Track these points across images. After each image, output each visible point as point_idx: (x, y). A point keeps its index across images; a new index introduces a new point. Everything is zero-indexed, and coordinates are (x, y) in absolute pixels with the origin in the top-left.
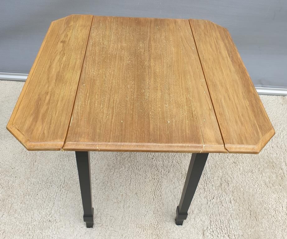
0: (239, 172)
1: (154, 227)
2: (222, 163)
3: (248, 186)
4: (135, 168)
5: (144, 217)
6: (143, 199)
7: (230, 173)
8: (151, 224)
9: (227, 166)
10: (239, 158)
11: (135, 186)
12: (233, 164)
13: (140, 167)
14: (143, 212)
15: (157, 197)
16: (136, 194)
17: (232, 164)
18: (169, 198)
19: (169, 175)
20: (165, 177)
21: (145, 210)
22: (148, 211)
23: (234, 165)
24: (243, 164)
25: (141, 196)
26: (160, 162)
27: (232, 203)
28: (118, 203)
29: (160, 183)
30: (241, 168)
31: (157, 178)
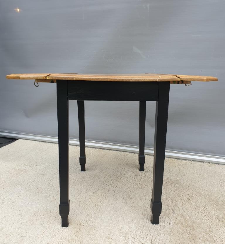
3: (196, 217)
4: (89, 186)
7: (180, 205)
11: (82, 197)
13: (93, 187)
15: (96, 206)
18: (107, 208)
20: (112, 196)
23: (187, 201)
24: (197, 201)
26: (114, 188)
27: (171, 224)
29: (105, 198)
30: (194, 204)
31: (104, 195)
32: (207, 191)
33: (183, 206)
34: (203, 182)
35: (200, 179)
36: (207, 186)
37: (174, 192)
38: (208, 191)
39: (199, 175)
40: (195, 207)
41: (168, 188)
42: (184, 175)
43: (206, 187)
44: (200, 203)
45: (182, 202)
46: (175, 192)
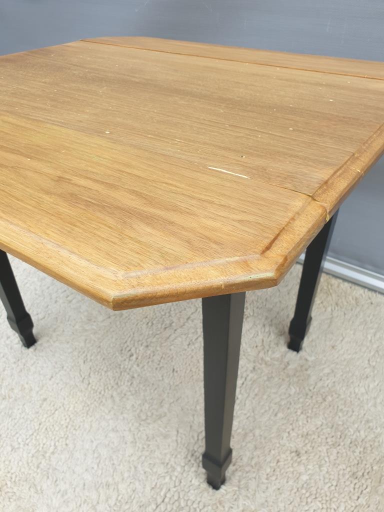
0: (291, 483)
1: (6, 484)
2: (265, 438)
5: (12, 450)
6: (45, 416)
8: (9, 472)
9: (273, 452)
10: (320, 449)
12: (291, 452)
14: (20, 440)
16: (45, 400)
17: (289, 452)
19: (128, 399)
20: (117, 399)
21: (27, 439)
22: (30, 444)
23: (292, 459)
24: (318, 470)
25: (49, 408)
28: (4, 399)
30: (304, 478)
31: (103, 393)
32: (368, 421)
33: (274, 478)
34: (371, 386)
35: (368, 370)
36: (375, 405)
37: (272, 418)
38: (371, 424)
39: (372, 353)
40: (304, 491)
41: (265, 397)
42: (333, 347)
43: (373, 409)
44: (322, 481)
45: (278, 461)
46: (276, 415)
